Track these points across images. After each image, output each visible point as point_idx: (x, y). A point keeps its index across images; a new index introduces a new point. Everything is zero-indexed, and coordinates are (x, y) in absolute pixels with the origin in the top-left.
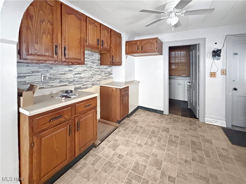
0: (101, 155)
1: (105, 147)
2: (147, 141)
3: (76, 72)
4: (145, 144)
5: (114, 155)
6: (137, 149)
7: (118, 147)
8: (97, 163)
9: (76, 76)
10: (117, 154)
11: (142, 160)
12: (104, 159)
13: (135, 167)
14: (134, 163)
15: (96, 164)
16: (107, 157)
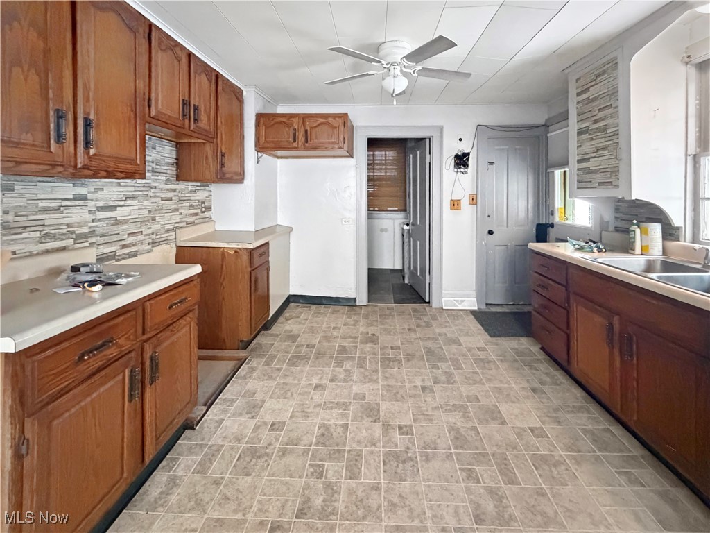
0: (220, 442)
1: (222, 417)
2: (334, 373)
3: (100, 204)
4: (331, 381)
5: (257, 428)
6: (315, 397)
7: (262, 407)
8: (211, 463)
9: (101, 215)
10: (265, 423)
11: (334, 415)
12: (232, 448)
13: (323, 435)
14: (317, 428)
15: (209, 467)
16: (238, 440)
